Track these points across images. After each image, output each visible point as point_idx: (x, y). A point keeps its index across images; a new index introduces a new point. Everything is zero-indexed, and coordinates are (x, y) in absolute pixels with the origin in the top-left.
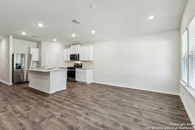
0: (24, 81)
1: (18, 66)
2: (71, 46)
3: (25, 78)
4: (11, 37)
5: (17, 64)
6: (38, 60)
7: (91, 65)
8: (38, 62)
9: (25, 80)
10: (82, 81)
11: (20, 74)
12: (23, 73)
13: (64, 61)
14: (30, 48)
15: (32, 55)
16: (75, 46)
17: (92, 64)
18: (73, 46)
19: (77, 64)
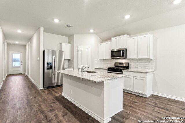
0: (55, 85)
1: (50, 65)
2: (112, 39)
3: (56, 81)
4: (42, 29)
5: (48, 63)
6: (69, 58)
7: (148, 66)
8: (69, 60)
9: (56, 83)
10: (135, 91)
11: (51, 76)
12: (54, 75)
13: (100, 59)
14: (61, 43)
15: (63, 51)
16: (119, 37)
17: (150, 64)
18: (117, 37)
19: (120, 64)
